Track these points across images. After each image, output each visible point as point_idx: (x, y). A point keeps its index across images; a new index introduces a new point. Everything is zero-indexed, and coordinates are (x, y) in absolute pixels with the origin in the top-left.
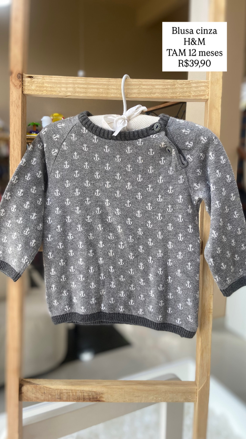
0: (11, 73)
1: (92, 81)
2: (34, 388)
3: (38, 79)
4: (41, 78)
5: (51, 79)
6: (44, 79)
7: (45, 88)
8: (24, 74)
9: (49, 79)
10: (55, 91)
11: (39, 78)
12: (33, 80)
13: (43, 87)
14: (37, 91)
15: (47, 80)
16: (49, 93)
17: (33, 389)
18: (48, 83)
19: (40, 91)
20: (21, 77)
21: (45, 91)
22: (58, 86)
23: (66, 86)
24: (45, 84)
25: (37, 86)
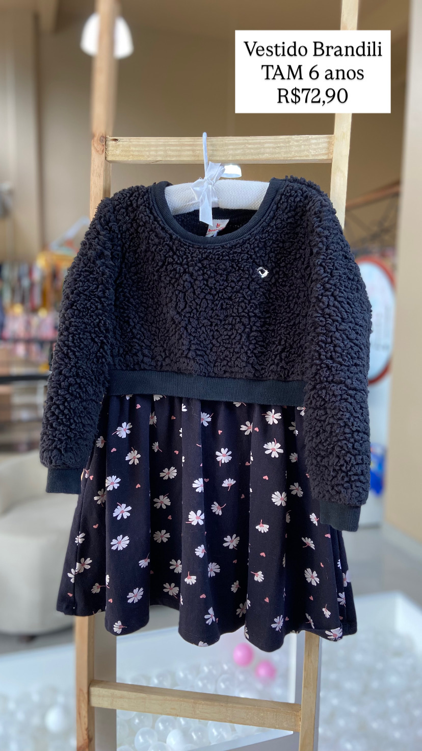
0: (93, 136)
1: (186, 142)
3: (124, 141)
4: (127, 141)
5: (138, 142)
6: (131, 142)
7: (131, 153)
8: (108, 137)
9: (136, 142)
10: (143, 156)
12: (118, 143)
13: (129, 151)
14: (122, 156)
15: (134, 143)
16: (135, 159)
18: (136, 146)
19: (126, 156)
20: (104, 140)
21: (132, 156)
22: (147, 149)
23: (155, 149)
24: (132, 148)
25: (122, 151)
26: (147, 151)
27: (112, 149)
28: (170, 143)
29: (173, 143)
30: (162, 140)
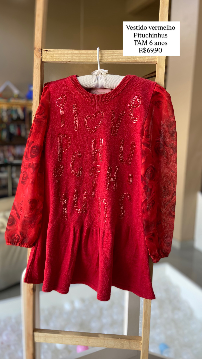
0: (35, 48)
3: (51, 52)
5: (58, 52)
6: (54, 52)
10: (61, 59)
12: (48, 52)
13: (54, 56)
14: (50, 59)
18: (57, 54)
19: (52, 59)
20: (41, 50)
21: (55, 59)
22: (63, 56)
23: (67, 55)
24: (55, 55)
25: (50, 56)
28: (75, 53)
30: (70, 51)
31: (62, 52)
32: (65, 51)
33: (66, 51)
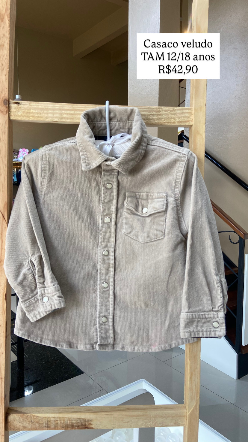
2: (21, 416)
3: (24, 105)
4: (27, 104)
5: (38, 106)
6: (30, 105)
7: (32, 114)
8: (10, 100)
9: (36, 105)
10: (42, 117)
11: (26, 104)
12: (20, 106)
13: (30, 113)
14: (23, 116)
15: (34, 106)
16: (35, 119)
17: (19, 418)
18: (35, 109)
19: (26, 117)
20: (7, 103)
21: (32, 117)
23: (53, 112)
24: (32, 110)
25: (24, 112)
26: (45, 113)
27: (15, 110)
28: (65, 108)
29: (67, 108)
30: (58, 105)
31: (45, 106)
32: (49, 105)
33: (51, 105)
